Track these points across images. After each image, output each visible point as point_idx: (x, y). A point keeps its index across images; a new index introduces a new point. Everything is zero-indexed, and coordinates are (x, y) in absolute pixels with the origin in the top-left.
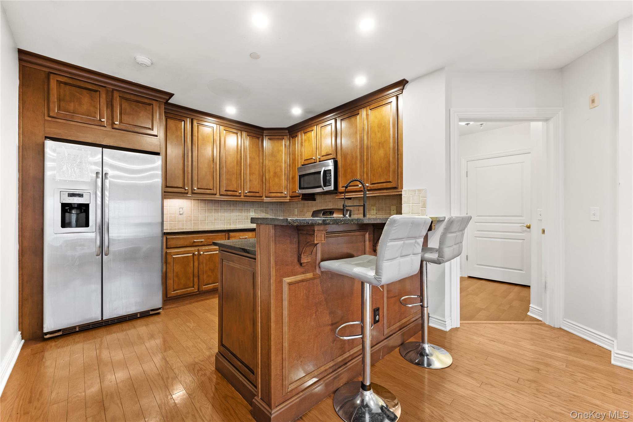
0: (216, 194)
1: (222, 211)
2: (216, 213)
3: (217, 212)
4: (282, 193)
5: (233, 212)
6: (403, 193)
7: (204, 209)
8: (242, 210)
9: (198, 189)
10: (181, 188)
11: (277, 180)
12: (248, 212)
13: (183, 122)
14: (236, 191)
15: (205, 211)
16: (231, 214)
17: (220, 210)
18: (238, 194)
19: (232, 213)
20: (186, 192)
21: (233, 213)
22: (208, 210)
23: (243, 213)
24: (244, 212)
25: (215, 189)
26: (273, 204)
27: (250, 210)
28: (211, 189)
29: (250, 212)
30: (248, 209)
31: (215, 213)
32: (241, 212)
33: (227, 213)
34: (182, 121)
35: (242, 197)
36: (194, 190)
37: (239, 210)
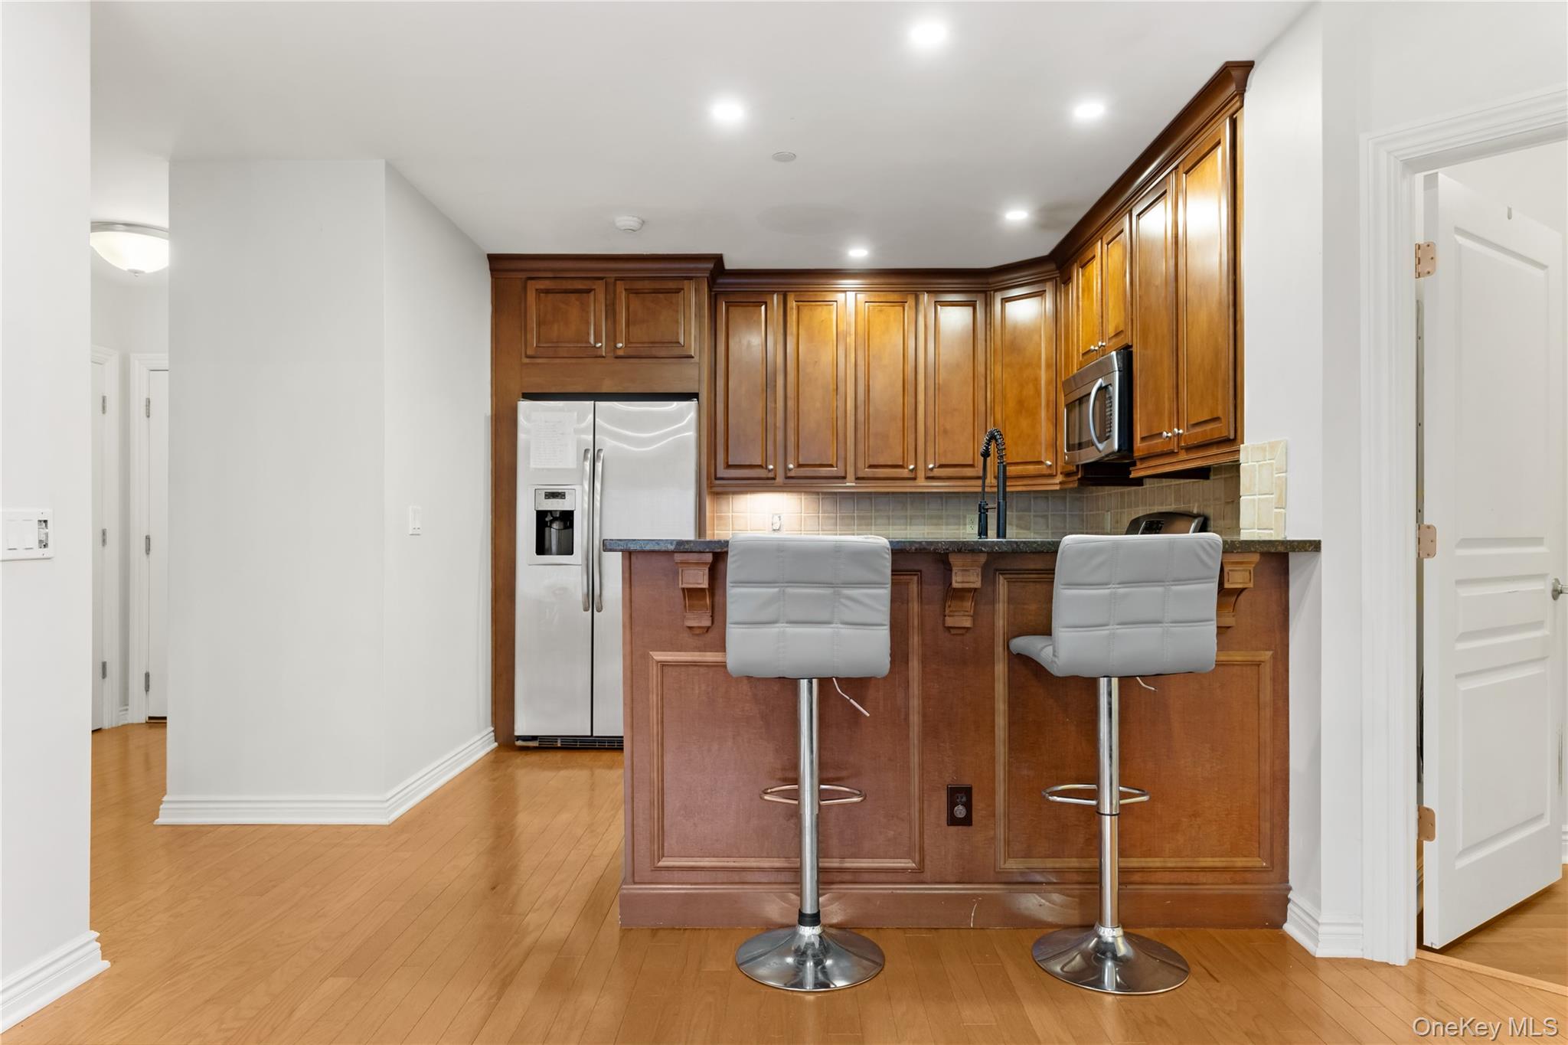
0: (844, 478)
1: (879, 521)
2: (864, 527)
3: (867, 525)
4: (1040, 463)
5: (910, 525)
6: (1242, 457)
7: (829, 518)
8: (940, 517)
9: (800, 466)
10: (760, 466)
11: (1024, 423)
12: (959, 525)
13: (763, 308)
14: (901, 467)
15: (833, 521)
16: (906, 529)
17: (875, 518)
18: (904, 473)
19: (908, 527)
20: (771, 475)
21: (914, 527)
22: (842, 518)
23: (944, 527)
24: (947, 524)
25: (841, 464)
26: (1047, 498)
27: (965, 517)
28: (831, 466)
29: (965, 525)
30: (958, 517)
31: (861, 527)
32: (936, 525)
33: (895, 527)
34: (759, 304)
35: (921, 482)
36: (790, 470)
37: (931, 517)
